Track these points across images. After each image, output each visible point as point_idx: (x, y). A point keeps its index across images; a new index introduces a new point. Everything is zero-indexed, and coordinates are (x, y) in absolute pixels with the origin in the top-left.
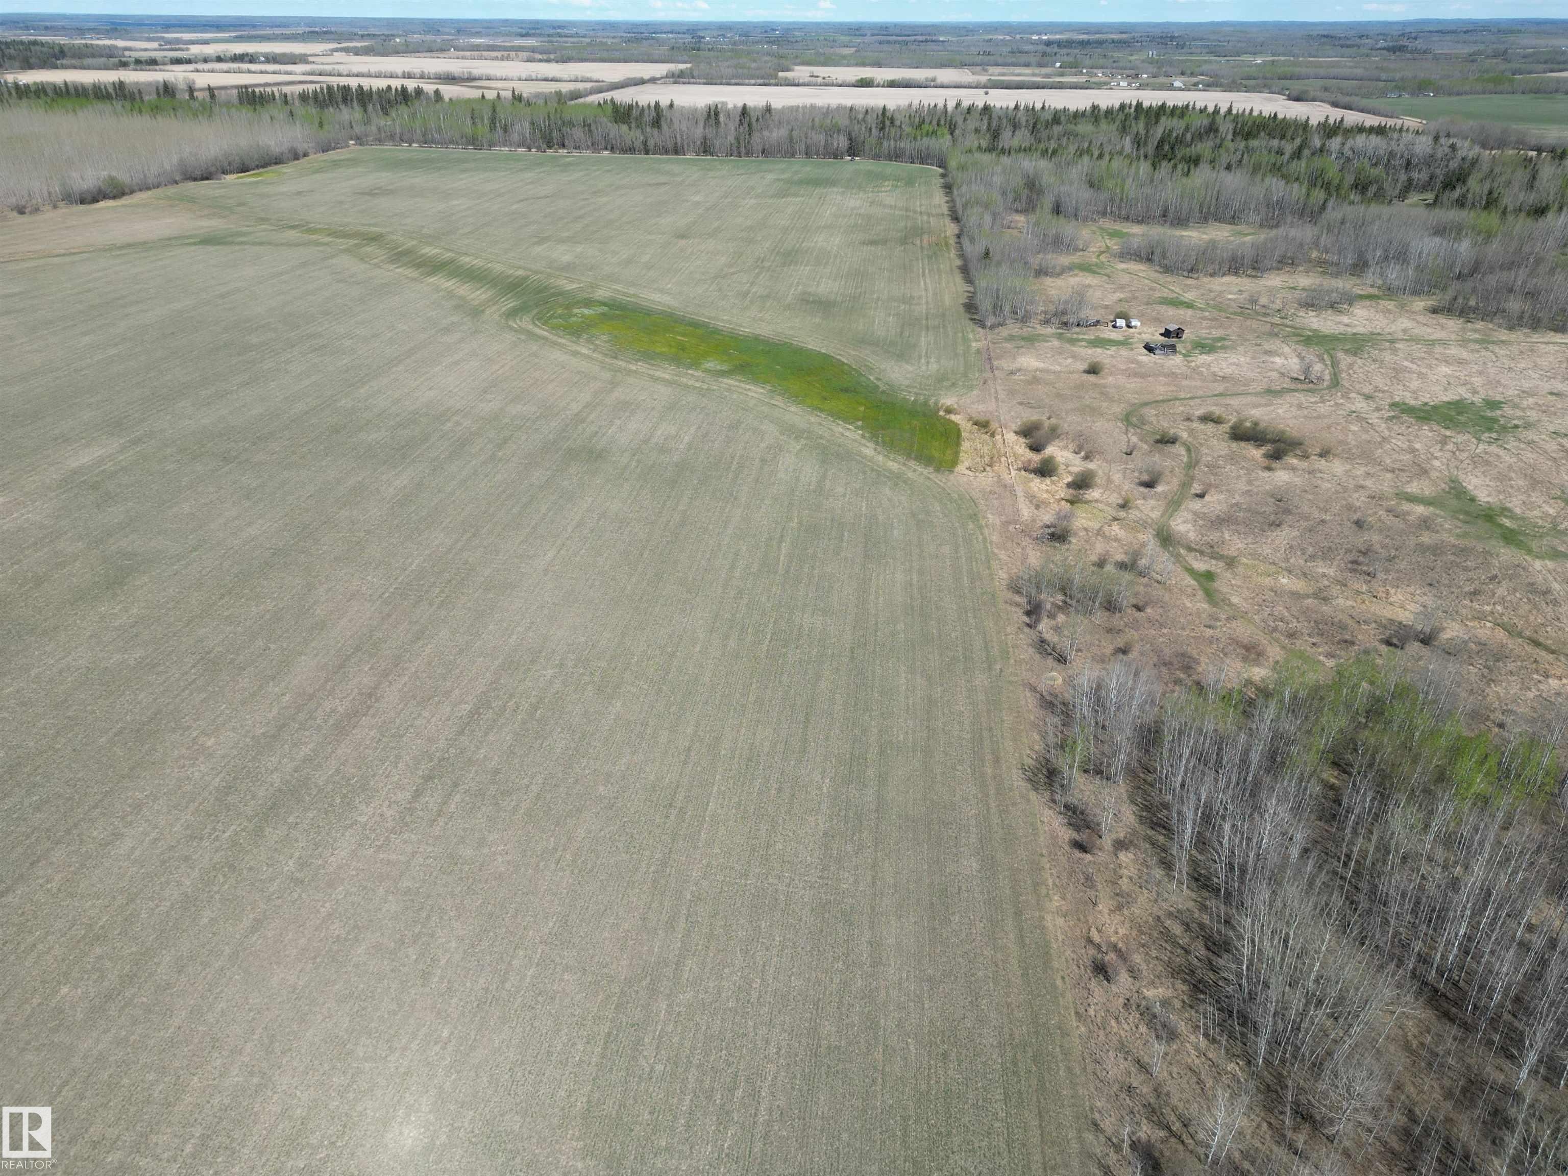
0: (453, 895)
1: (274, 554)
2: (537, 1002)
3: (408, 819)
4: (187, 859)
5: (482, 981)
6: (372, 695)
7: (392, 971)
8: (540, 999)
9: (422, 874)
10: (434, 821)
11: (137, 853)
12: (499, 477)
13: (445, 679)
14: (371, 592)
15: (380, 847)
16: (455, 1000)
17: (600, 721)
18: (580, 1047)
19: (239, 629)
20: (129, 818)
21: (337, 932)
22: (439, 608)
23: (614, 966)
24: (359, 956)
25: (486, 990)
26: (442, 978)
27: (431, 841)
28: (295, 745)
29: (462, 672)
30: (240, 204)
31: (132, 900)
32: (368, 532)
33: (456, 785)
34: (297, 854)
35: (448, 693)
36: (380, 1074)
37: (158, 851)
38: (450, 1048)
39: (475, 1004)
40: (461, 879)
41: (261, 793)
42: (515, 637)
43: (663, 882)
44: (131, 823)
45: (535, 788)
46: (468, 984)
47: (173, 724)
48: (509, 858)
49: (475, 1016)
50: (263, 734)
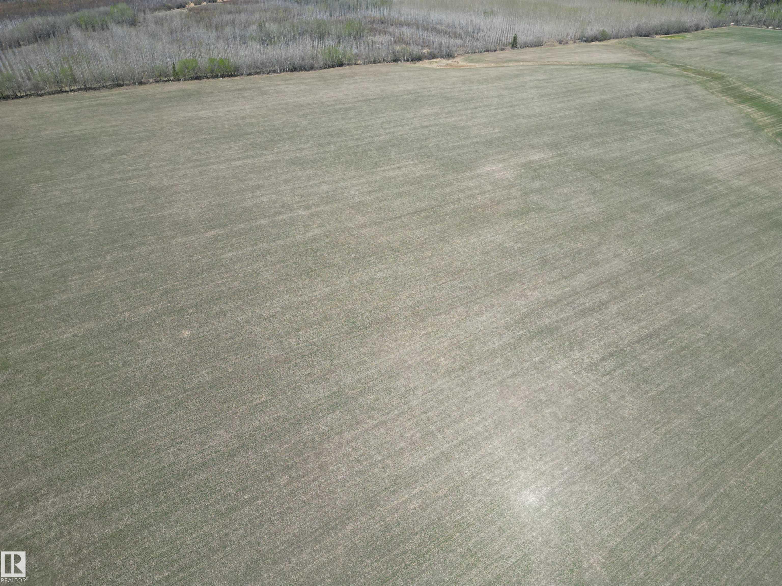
0: (597, 413)
1: (592, 223)
2: (613, 485)
3: (593, 368)
4: (500, 335)
5: (592, 458)
6: (604, 304)
7: (556, 428)
8: (616, 484)
9: (588, 395)
10: (605, 375)
11: (485, 323)
12: (725, 223)
13: (642, 313)
14: (626, 257)
15: (576, 373)
16: (577, 458)
17: (716, 374)
18: (625, 519)
19: (562, 251)
20: (488, 309)
21: (542, 398)
22: (656, 278)
23: (661, 496)
24: (546, 413)
25: (593, 463)
26: (575, 445)
27: (599, 383)
28: (561, 311)
29: (652, 314)
30: (656, 51)
31: (476, 340)
32: (640, 228)
33: (623, 364)
34: (541, 357)
35: (640, 320)
36: (532, 465)
37: (492, 326)
38: (565, 476)
39: (585, 466)
40: (605, 408)
41: (539, 323)
42: (690, 309)
43: (710, 474)
44: (488, 311)
45: (662, 388)
46: (586, 455)
47: (519, 280)
48: (633, 412)
49: (582, 470)
50: (551, 300)
